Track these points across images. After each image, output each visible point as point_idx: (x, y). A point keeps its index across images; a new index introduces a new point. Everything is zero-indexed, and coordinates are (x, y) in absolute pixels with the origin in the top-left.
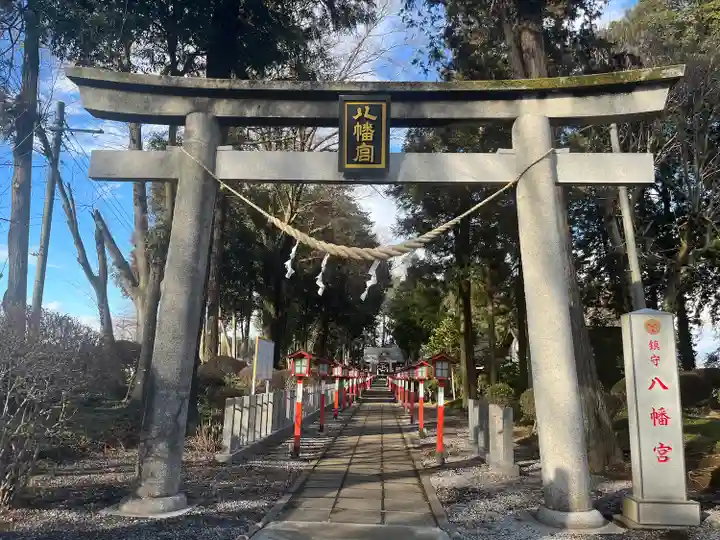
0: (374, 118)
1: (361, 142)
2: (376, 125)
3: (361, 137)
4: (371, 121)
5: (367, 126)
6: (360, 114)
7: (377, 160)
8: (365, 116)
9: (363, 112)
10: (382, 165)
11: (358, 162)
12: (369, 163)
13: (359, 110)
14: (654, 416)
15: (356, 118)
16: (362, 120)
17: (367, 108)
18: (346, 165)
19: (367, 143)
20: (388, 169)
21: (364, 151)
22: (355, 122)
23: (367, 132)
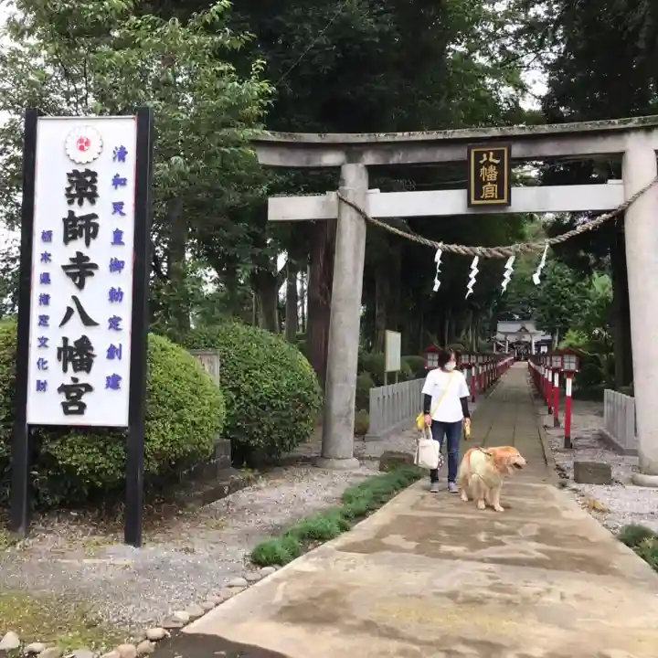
0: (497, 162)
1: (486, 183)
2: (499, 167)
3: (486, 178)
4: (493, 164)
5: (492, 169)
6: (485, 159)
7: (501, 196)
8: (491, 160)
9: (488, 156)
10: (505, 201)
11: (484, 199)
12: (494, 199)
13: (485, 155)
15: (481, 162)
16: (487, 164)
17: (491, 154)
18: (473, 202)
19: (492, 182)
20: (509, 203)
21: (490, 190)
22: (481, 166)
23: (492, 174)
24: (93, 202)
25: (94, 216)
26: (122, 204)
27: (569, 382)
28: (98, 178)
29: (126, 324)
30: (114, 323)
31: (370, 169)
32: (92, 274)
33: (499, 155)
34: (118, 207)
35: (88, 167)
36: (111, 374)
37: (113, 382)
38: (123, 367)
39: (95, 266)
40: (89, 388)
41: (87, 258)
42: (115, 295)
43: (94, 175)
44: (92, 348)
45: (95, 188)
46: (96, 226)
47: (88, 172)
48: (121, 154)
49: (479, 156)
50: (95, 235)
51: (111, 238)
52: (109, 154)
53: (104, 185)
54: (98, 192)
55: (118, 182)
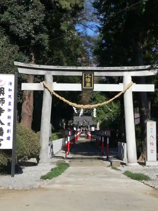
0: (90, 77)
1: (87, 83)
2: (91, 79)
4: (89, 78)
5: (89, 79)
7: (91, 86)
8: (88, 76)
9: (88, 75)
10: (92, 88)
11: (86, 87)
12: (89, 87)
13: (87, 75)
14: (151, 143)
15: (86, 77)
16: (88, 77)
17: (89, 75)
18: (84, 88)
19: (89, 82)
20: (93, 88)
21: (88, 85)
22: (86, 78)
23: (88, 80)
24: (3, 95)
25: (4, 98)
26: (11, 95)
27: (108, 139)
28: (5, 89)
29: (12, 124)
30: (9, 124)
31: (54, 76)
32: (3, 112)
33: (91, 75)
34: (10, 96)
35: (2, 86)
36: (8, 136)
37: (8, 138)
38: (11, 135)
39: (4, 110)
40: (2, 140)
41: (2, 109)
42: (9, 117)
43: (4, 88)
44: (3, 130)
45: (4, 92)
46: (4, 101)
47: (2, 88)
48: (11, 84)
49: (85, 75)
50: (4, 103)
51: (8, 104)
52: (7, 83)
53: (6, 91)
54: (5, 92)
55: (10, 90)
